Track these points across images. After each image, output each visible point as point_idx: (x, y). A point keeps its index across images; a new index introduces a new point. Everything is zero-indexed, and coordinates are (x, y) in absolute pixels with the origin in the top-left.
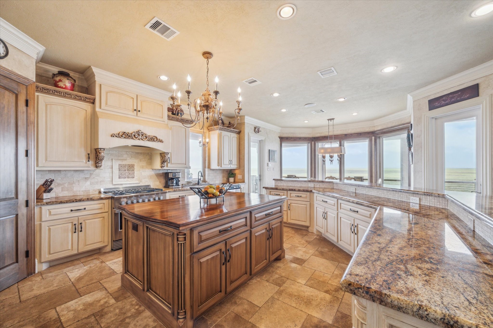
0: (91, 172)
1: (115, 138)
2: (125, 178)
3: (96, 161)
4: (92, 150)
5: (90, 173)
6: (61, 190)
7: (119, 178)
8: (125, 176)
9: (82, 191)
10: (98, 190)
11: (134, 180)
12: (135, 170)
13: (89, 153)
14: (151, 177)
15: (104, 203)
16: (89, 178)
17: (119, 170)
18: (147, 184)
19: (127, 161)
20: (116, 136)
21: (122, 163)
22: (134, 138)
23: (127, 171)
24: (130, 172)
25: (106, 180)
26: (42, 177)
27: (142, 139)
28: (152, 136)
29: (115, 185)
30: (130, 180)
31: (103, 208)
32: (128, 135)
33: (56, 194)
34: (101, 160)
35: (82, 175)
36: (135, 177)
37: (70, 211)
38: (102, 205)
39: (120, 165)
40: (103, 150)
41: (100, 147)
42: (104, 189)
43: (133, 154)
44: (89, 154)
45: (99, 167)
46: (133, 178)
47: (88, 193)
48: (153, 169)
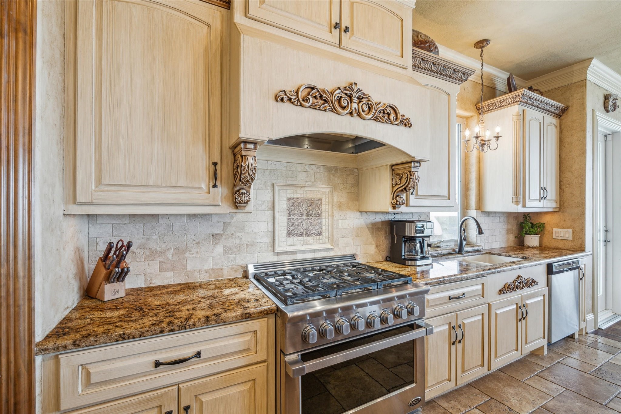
0: (227, 220)
1: (287, 105)
2: (301, 235)
3: (234, 188)
4: (224, 153)
5: (224, 223)
6: (157, 267)
7: (289, 235)
8: (302, 231)
9: (206, 271)
10: (242, 267)
11: (321, 241)
12: (323, 213)
13: (217, 160)
14: (357, 232)
15: (255, 332)
16: (222, 235)
17: (289, 215)
18: (349, 251)
19: (306, 189)
20: (290, 99)
21: (295, 196)
22: (339, 109)
23: (305, 217)
24: (313, 219)
25: (259, 241)
26: (114, 233)
27: (359, 115)
28: (385, 104)
29: (279, 254)
30: (312, 242)
31: (252, 347)
32: (321, 96)
33: (146, 280)
34: (248, 182)
35: (206, 229)
36: (323, 234)
37: (151, 368)
38: (248, 337)
39: (289, 199)
40: (252, 146)
41: (244, 134)
42: (257, 267)
43: (318, 170)
44: (215, 164)
45: (242, 205)
46: (319, 234)
47: (219, 276)
48: (361, 212)
